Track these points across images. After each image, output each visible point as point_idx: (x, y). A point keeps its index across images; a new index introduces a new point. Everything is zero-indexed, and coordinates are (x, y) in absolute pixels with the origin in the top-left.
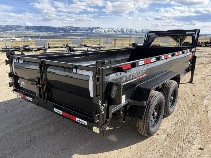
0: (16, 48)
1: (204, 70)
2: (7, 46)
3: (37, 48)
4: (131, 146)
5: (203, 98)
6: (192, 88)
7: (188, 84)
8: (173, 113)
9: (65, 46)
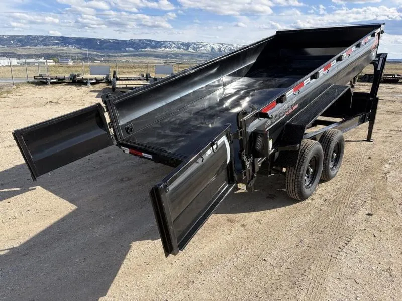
0: (59, 79)
1: (395, 124)
2: (41, 75)
3: (95, 79)
4: (277, 209)
5: (385, 161)
6: (368, 149)
7: (363, 142)
8: (336, 177)
9: (143, 76)
